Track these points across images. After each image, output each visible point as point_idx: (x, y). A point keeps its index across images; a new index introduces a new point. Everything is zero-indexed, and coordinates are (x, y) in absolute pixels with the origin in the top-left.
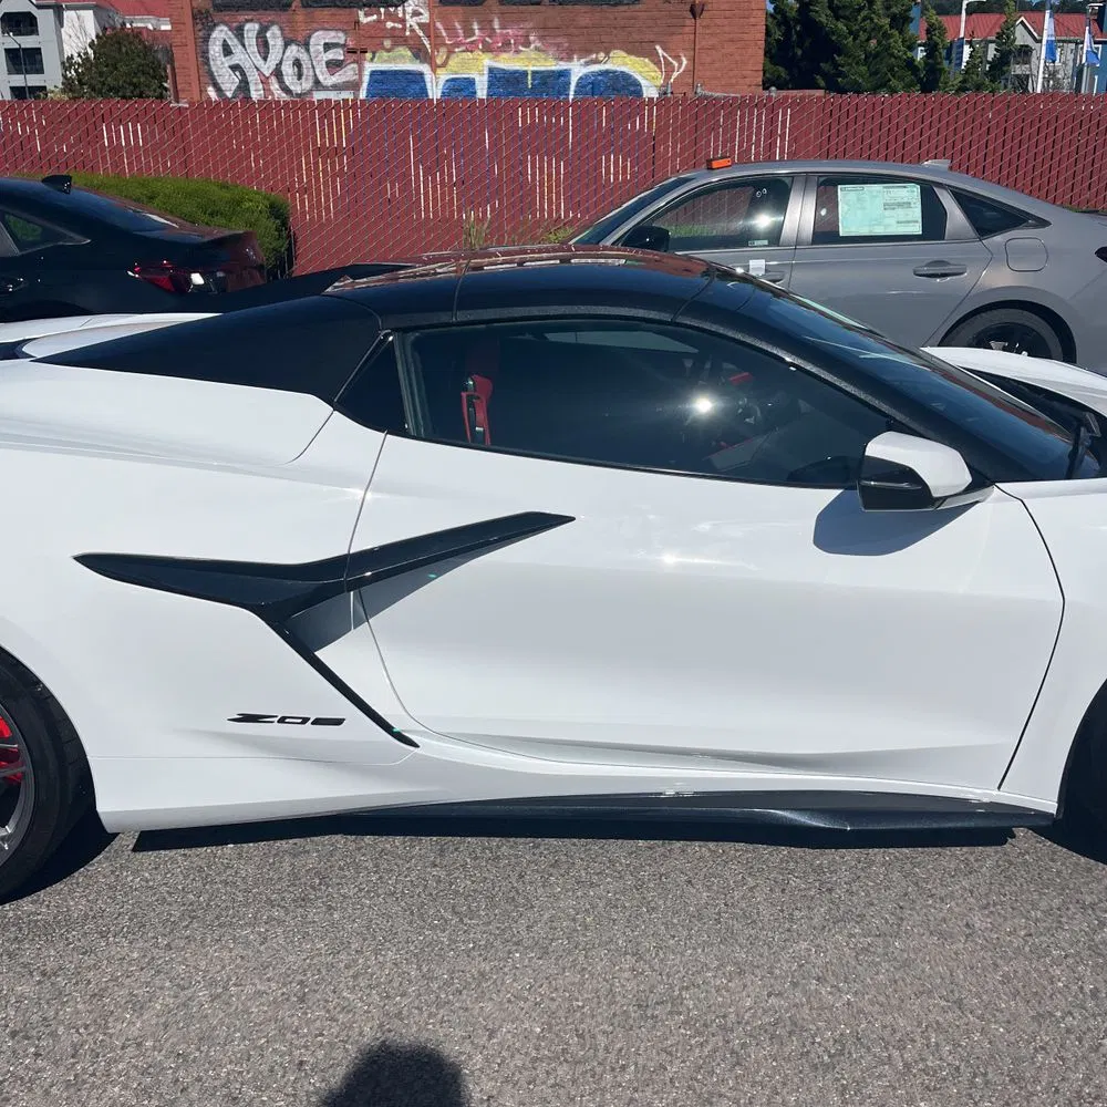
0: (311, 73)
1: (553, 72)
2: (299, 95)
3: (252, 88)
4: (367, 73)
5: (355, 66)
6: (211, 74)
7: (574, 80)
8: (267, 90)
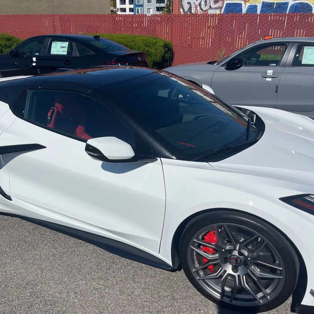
0: (209, 4)
1: (283, 3)
2: (205, 11)
3: (192, 9)
4: (225, 4)
5: (222, 2)
6: (182, 5)
7: (289, 6)
8: (196, 9)
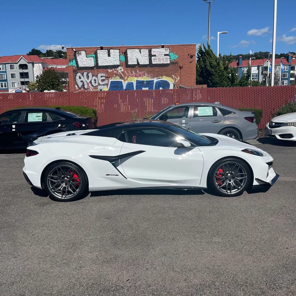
0: (98, 82)
1: (150, 81)
2: (95, 87)
3: (85, 85)
4: (110, 82)
6: (76, 83)
7: (155, 82)
8: (88, 86)
